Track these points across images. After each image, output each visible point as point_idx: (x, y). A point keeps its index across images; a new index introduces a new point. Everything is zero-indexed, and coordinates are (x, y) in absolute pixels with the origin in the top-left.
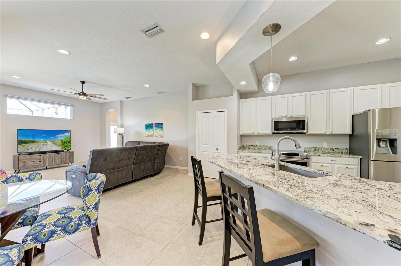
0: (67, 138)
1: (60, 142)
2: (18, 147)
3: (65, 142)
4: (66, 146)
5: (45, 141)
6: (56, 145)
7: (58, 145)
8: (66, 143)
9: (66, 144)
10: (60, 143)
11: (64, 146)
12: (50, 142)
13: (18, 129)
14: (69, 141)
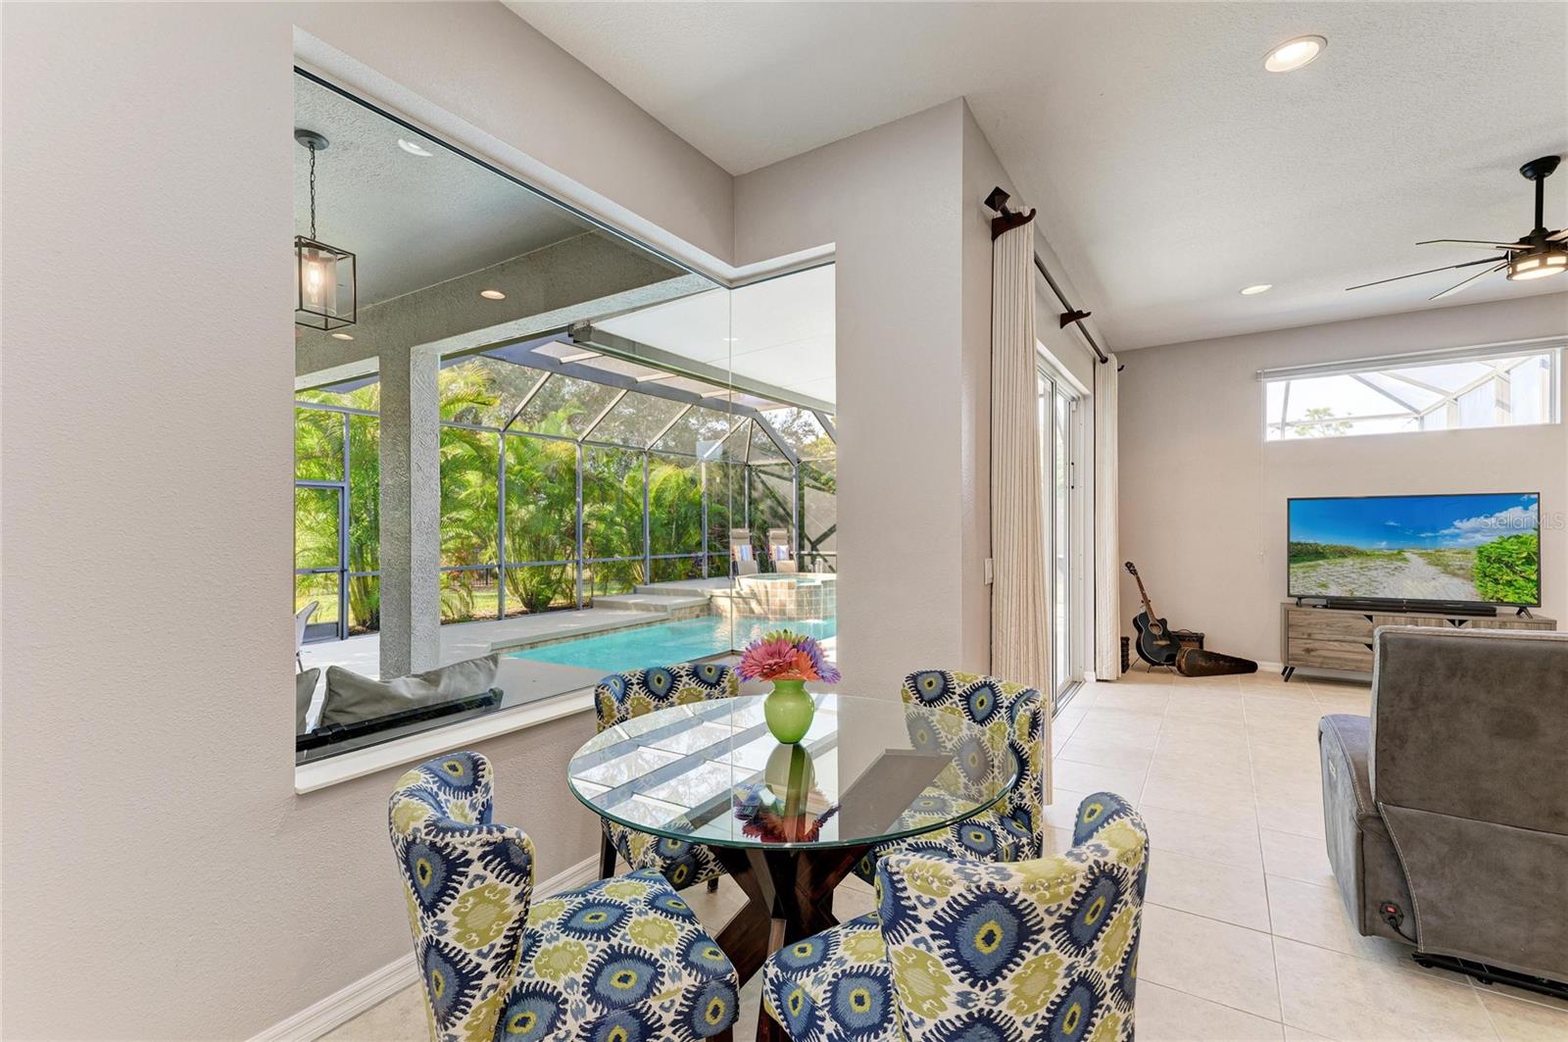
0: (1517, 537)
1: (1474, 560)
2: (1291, 570)
3: (1499, 560)
4: (1510, 583)
5: (1395, 552)
6: (1447, 570)
7: (1461, 572)
8: (1510, 566)
9: (1505, 569)
10: (1470, 565)
11: (1496, 582)
12: (1421, 555)
13: (1289, 500)
14: (1525, 555)
